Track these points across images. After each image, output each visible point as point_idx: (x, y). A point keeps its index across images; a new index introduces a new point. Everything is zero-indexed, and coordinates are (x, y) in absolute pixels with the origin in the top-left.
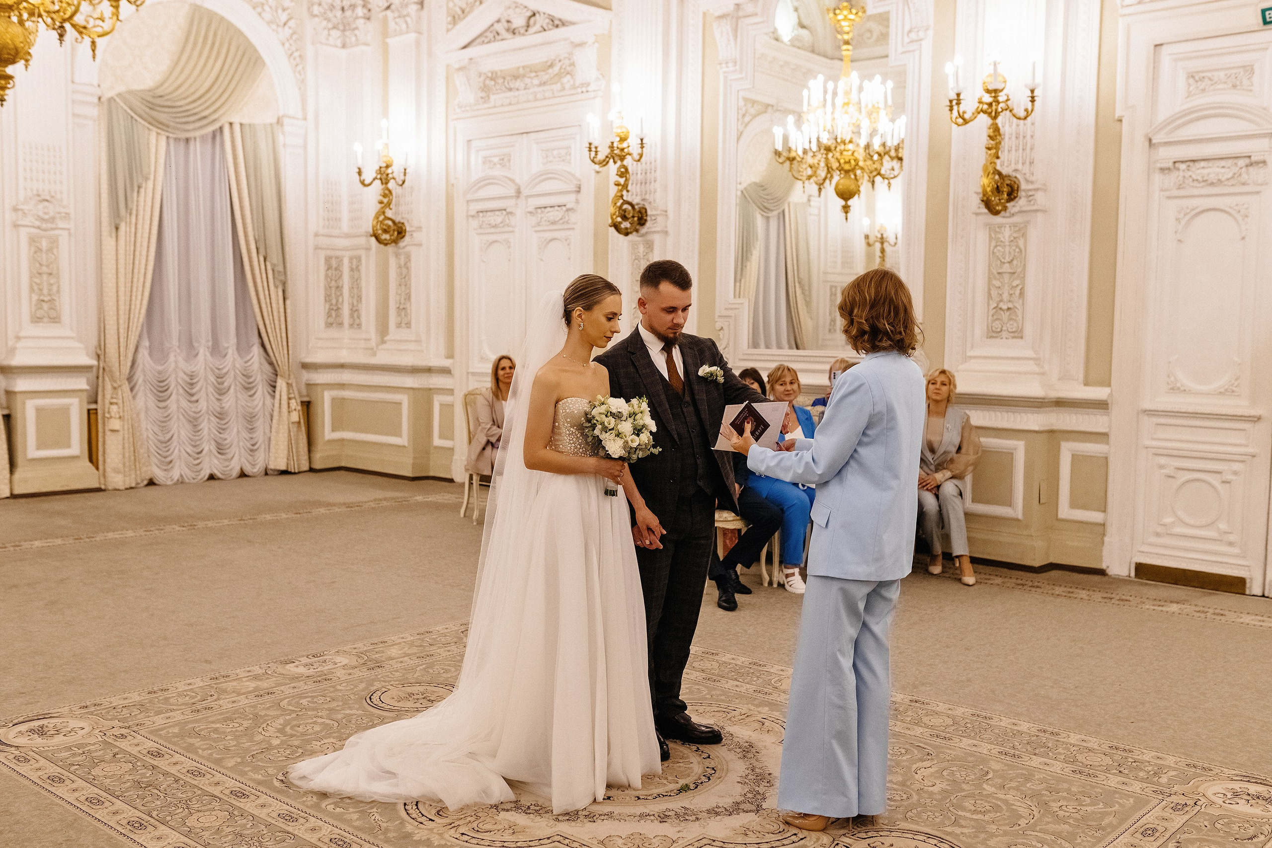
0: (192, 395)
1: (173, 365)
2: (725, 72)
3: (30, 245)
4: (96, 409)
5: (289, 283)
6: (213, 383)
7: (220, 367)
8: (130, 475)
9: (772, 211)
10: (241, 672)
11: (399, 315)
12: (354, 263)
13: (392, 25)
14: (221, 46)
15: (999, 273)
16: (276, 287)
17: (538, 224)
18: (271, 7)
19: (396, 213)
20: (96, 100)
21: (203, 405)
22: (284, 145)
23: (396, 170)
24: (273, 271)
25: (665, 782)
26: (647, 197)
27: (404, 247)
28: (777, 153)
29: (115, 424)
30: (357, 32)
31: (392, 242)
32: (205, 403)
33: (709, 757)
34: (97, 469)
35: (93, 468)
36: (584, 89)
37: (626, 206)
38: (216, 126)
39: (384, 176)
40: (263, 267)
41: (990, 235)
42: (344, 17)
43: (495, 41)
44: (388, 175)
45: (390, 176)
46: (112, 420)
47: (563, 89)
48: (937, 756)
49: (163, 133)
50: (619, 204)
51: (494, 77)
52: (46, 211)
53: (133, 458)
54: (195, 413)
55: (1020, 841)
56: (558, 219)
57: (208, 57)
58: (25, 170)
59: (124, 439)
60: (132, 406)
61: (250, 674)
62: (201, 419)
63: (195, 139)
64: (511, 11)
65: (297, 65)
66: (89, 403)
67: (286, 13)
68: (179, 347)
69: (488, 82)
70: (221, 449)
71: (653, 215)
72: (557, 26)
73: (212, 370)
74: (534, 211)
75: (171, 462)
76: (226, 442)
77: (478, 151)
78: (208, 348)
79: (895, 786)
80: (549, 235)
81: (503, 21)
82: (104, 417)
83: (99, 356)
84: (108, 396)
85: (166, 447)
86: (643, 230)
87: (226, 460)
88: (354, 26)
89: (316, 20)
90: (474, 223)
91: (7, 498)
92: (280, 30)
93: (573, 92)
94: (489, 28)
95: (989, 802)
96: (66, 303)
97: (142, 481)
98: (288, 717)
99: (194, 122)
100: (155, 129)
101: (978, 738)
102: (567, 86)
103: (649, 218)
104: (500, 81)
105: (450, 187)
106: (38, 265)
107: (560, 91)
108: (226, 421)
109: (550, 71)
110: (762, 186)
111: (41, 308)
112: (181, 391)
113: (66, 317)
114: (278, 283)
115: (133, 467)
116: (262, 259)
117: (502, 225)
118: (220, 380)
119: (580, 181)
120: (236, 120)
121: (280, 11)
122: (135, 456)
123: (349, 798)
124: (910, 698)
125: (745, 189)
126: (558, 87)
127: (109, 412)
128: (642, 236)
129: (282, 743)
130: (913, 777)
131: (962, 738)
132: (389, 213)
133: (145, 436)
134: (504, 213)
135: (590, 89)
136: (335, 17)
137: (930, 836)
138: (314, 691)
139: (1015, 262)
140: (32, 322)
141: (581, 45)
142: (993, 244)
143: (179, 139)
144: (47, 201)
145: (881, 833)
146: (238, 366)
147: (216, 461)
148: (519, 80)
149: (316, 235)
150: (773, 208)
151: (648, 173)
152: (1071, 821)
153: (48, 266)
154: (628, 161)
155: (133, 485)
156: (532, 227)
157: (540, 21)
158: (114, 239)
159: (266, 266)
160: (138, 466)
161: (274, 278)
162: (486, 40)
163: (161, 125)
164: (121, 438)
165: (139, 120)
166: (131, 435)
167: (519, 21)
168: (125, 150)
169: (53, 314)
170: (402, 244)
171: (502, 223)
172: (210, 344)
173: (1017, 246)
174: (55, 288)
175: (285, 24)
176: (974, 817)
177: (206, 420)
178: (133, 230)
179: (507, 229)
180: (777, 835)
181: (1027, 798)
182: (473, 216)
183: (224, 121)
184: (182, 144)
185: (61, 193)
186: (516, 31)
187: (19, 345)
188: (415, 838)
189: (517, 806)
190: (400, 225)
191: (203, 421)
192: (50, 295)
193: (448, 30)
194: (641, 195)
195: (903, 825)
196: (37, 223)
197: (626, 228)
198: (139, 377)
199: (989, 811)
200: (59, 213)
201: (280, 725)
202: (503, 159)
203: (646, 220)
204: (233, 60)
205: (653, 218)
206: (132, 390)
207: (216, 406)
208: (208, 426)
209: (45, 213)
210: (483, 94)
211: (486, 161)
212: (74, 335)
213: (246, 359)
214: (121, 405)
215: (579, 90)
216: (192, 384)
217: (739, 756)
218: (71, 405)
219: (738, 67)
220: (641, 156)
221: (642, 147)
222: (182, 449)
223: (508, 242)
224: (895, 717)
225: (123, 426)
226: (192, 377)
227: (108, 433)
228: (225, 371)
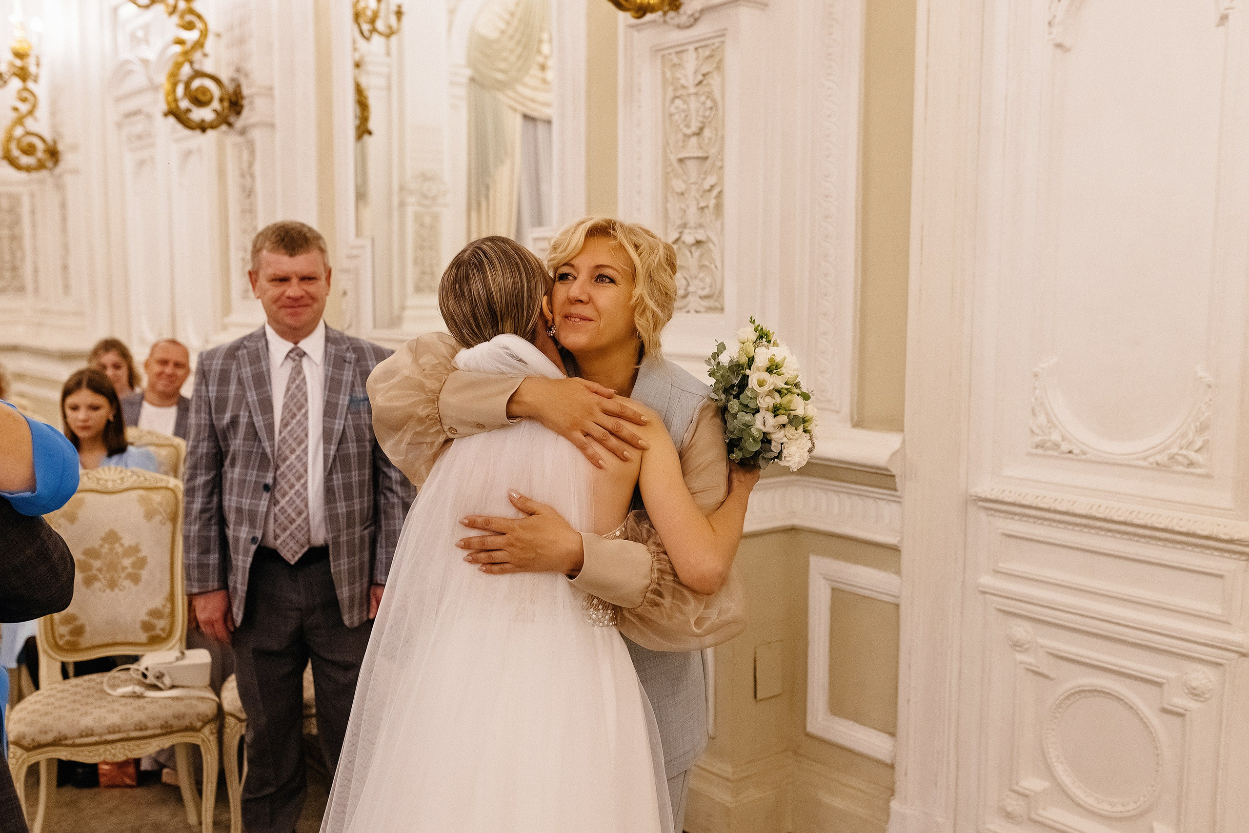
15: (681, 161)
19: (46, 127)
23: (32, 62)
26: (243, 65)
31: (40, 168)
37: (202, 81)
41: (664, 73)
50: (183, 77)
71: (249, 96)
90: (123, 135)
103: (245, 102)
117: (143, 135)
132: (30, 126)
134: (143, 114)
139: (707, 133)
142: (670, 94)
170: (57, 171)
173: (709, 96)
182: (121, 124)
190: (54, 144)
194: (233, 63)
197: (203, 120)
205: (249, 100)
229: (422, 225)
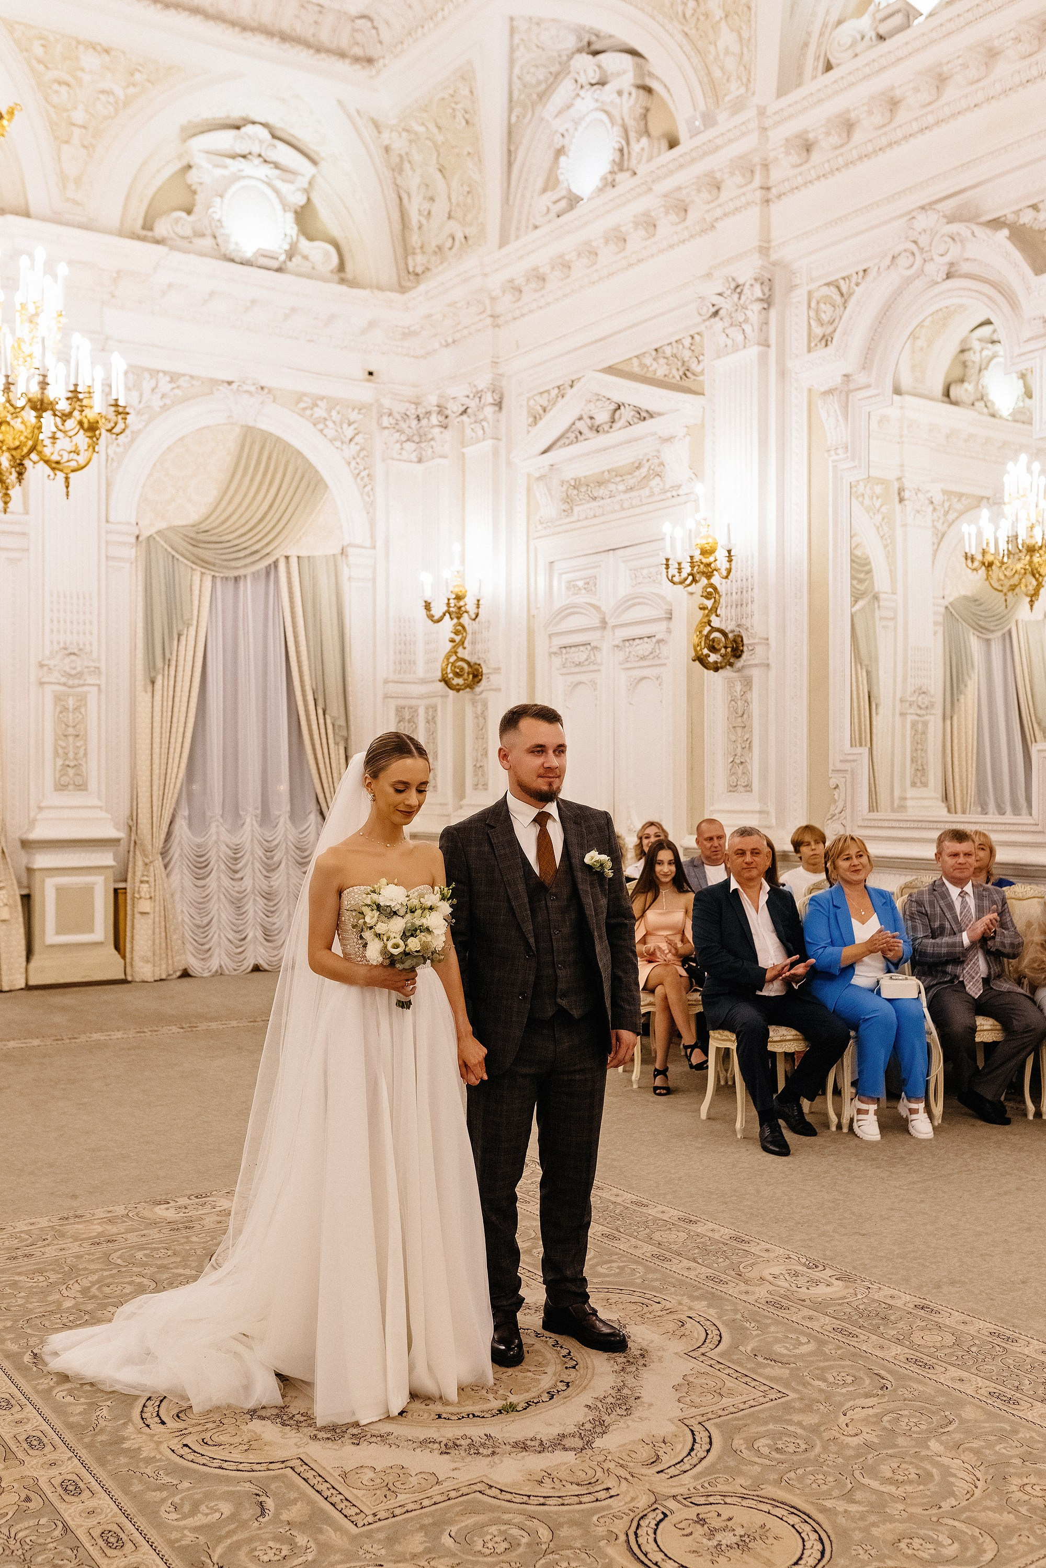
0: (236, 872)
1: (214, 838)
2: (833, 462)
3: (56, 704)
4: (125, 889)
5: (352, 737)
6: (261, 858)
7: (270, 839)
8: (160, 965)
9: (993, 631)
10: (100, 1213)
11: (476, 775)
12: (430, 713)
13: (468, 432)
14: (276, 469)
16: (337, 744)
17: (627, 660)
18: (334, 422)
19: (472, 653)
20: (133, 540)
21: (248, 883)
22: (349, 579)
23: (469, 603)
24: (333, 725)
25: (491, 1396)
26: (744, 621)
27: (481, 692)
28: (970, 558)
29: (145, 906)
30: (432, 443)
31: (466, 688)
32: (251, 882)
33: (574, 1367)
34: (124, 957)
35: (118, 956)
36: (674, 493)
37: (716, 635)
38: (269, 561)
39: (456, 611)
40: (321, 721)
42: (421, 427)
43: (577, 441)
44: (460, 608)
45: (463, 609)
46: (141, 901)
47: (652, 494)
48: (895, 1391)
49: (207, 572)
50: (705, 632)
51: (577, 485)
52: (73, 665)
53: (164, 945)
54: (238, 892)
55: (922, 1532)
56: (648, 653)
57: (261, 484)
58: (52, 621)
59: (154, 923)
60: (166, 885)
61: (109, 1215)
62: (245, 900)
63: (245, 576)
64: (592, 406)
65: (365, 486)
66: (115, 881)
67: (352, 427)
68: (222, 816)
69: (570, 491)
70: (268, 936)
71: (750, 644)
72: (645, 419)
73: (259, 841)
74: (621, 644)
75: (210, 949)
76: (275, 926)
77: (561, 574)
78: (256, 816)
79: (799, 1431)
80: (638, 673)
81: (585, 417)
82: (133, 898)
83: (130, 827)
84: (139, 874)
85: (203, 933)
86: (739, 664)
87: (274, 949)
88: (430, 436)
89: (386, 432)
90: (557, 661)
91: (22, 989)
92: (345, 447)
93: (662, 497)
94: (571, 427)
95: (917, 1467)
96: (93, 769)
97: (175, 972)
98: (106, 1273)
99: (245, 557)
100: (199, 569)
101: (973, 1370)
102: (656, 490)
103: (745, 649)
104: (583, 489)
105: (530, 617)
106: (63, 726)
107: (649, 496)
108: (275, 902)
109: (637, 473)
110: (976, 600)
111: (66, 774)
112: (223, 867)
113: (93, 784)
114: (338, 739)
115: (164, 955)
116: (320, 712)
117: (587, 663)
118: (268, 854)
119: (671, 604)
120: (293, 553)
121: (345, 426)
122: (167, 943)
123: (92, 1384)
124: (918, 1301)
125: (951, 604)
126: (646, 492)
127: (139, 892)
128: (739, 670)
129: (76, 1305)
130: (836, 1418)
131: (949, 1367)
132: (461, 653)
133: (180, 919)
134: (589, 647)
135: (680, 492)
136: (409, 427)
137: (795, 1510)
138: (161, 1242)
140: (56, 790)
141: (669, 439)
143: (227, 578)
144: (74, 654)
145: (728, 1500)
146: (290, 837)
147: (262, 950)
148: (602, 487)
149: (386, 682)
150: (992, 628)
151: (744, 592)
152: (1024, 1510)
153: (74, 727)
154: (716, 580)
155: (164, 977)
156: (620, 664)
157: (626, 414)
158: (150, 694)
159: (325, 719)
160: (170, 954)
161: (334, 733)
162: (567, 442)
163: (204, 563)
164: (150, 921)
165: (181, 559)
166: (163, 919)
167: (602, 417)
168: (163, 593)
169: (78, 780)
170: (478, 689)
171: (587, 660)
172: (259, 812)
174: (82, 752)
175: (351, 440)
176: (882, 1488)
177: (251, 901)
178: (172, 683)
179: (592, 667)
180: (585, 1487)
181: (982, 1468)
182: (555, 653)
183: (279, 554)
184: (231, 584)
185: (91, 645)
186: (600, 429)
187: (39, 817)
188: (124, 1446)
189: (281, 1416)
190: (477, 667)
191: (247, 902)
192: (75, 759)
193: (528, 432)
194: (737, 620)
195: (770, 1491)
196: (63, 680)
197: (716, 662)
198: (175, 851)
199: (911, 1482)
200: (87, 667)
201: (91, 1282)
202: (588, 583)
203: (742, 651)
204: (290, 484)
205: (750, 648)
206: (166, 866)
207: (263, 884)
208: (254, 908)
209: (74, 668)
210: (566, 506)
211: (570, 585)
212: (100, 804)
213: (300, 830)
214: (153, 884)
215: (669, 494)
216: (236, 859)
217: (616, 1368)
218: (94, 884)
219: (849, 454)
220: (729, 571)
221: (730, 561)
222: (222, 935)
223: (593, 683)
224: (875, 1330)
225: (154, 907)
226: (236, 851)
227: (137, 916)
228: (275, 843)
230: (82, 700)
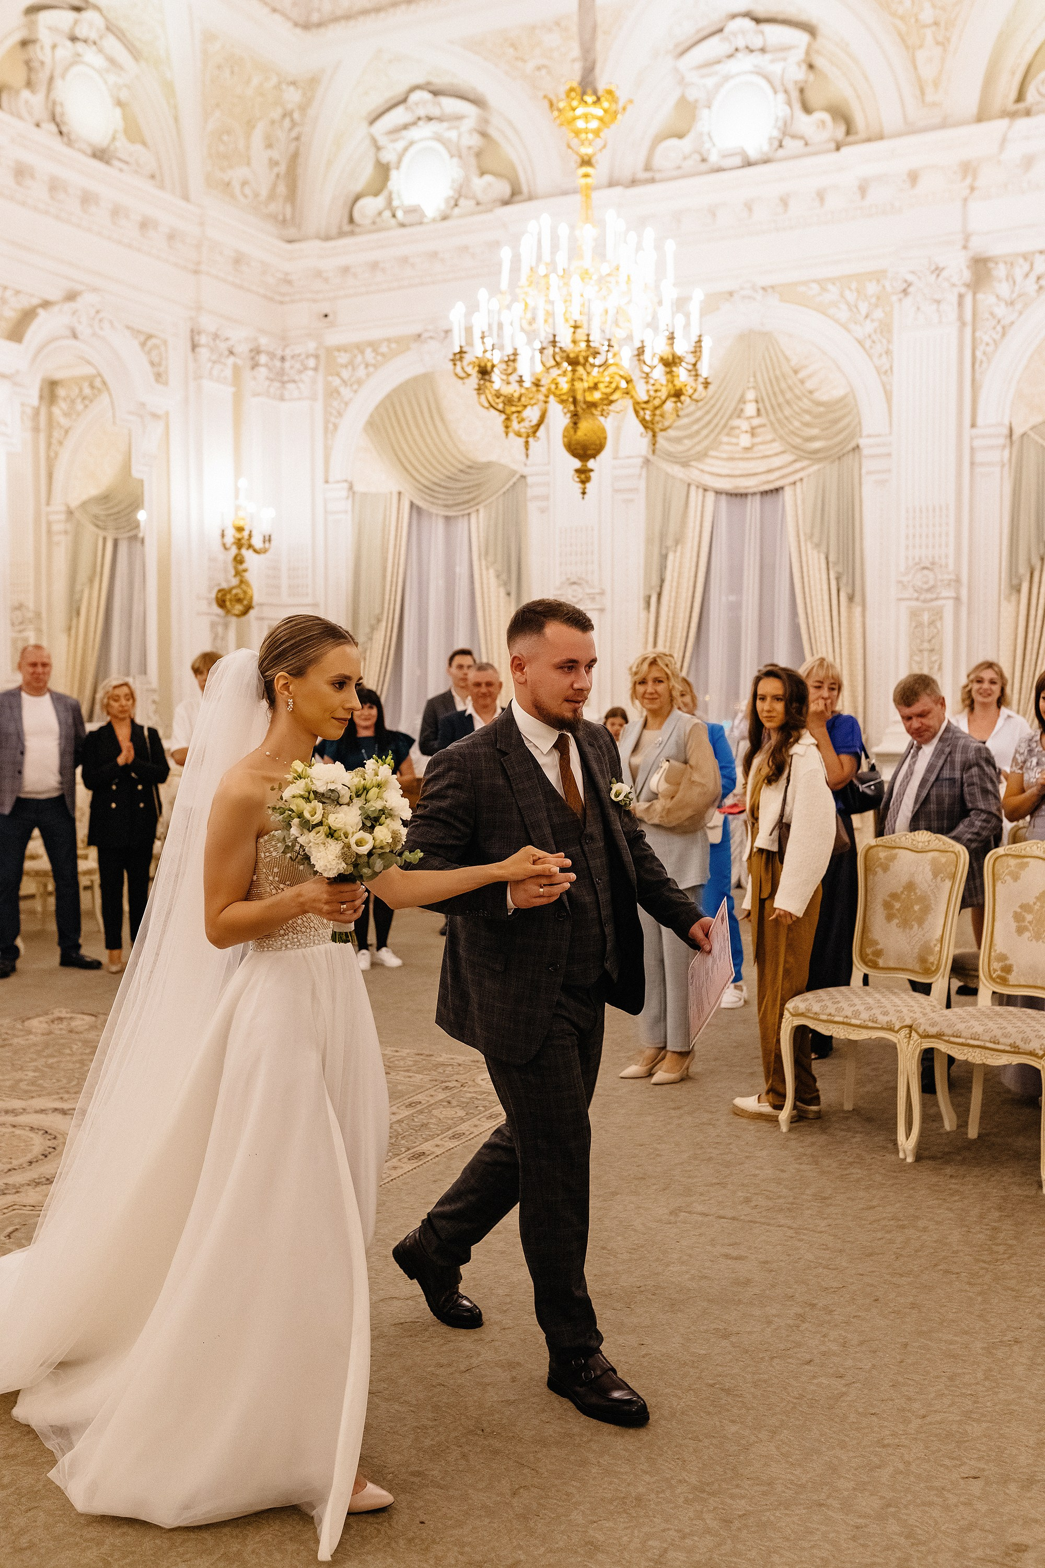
3: (911, 620)
52: (926, 579)
106: (919, 640)
144: (928, 568)
153: (930, 642)
158: (1014, 603)
174: (936, 666)
196: (917, 595)
209: (928, 583)
229: (919, 625)
230: (938, 614)
